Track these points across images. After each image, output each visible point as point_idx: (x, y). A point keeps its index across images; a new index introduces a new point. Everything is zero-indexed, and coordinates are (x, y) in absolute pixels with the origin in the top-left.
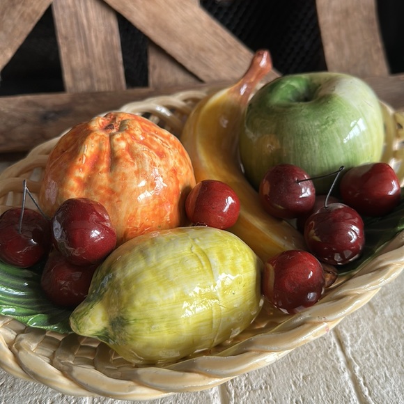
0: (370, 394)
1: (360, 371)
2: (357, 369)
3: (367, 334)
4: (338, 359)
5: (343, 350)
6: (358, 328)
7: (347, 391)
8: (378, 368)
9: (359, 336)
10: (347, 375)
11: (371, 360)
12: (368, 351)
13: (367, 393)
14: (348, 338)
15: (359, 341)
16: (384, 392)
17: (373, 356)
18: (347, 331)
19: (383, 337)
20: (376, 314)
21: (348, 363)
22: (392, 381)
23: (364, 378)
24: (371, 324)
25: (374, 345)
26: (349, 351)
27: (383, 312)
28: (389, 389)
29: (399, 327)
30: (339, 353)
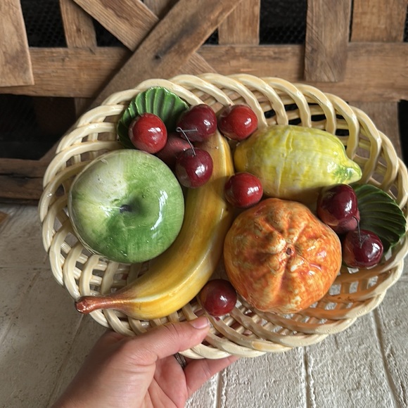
0: (315, 400)
1: (314, 384)
2: (312, 382)
3: (327, 362)
4: (300, 374)
5: (306, 369)
6: (322, 356)
7: (300, 395)
8: (326, 384)
9: (321, 361)
10: (304, 385)
11: (324, 378)
12: (324, 372)
13: (313, 398)
14: (313, 362)
15: (320, 365)
16: (325, 400)
17: (326, 376)
18: (313, 357)
19: (337, 365)
20: (338, 348)
21: (307, 377)
22: (334, 394)
23: (315, 389)
24: (332, 355)
25: (329, 369)
26: (310, 370)
27: (343, 348)
28: (330, 398)
29: (352, 360)
30: (303, 370)
